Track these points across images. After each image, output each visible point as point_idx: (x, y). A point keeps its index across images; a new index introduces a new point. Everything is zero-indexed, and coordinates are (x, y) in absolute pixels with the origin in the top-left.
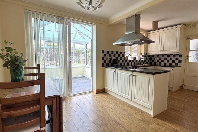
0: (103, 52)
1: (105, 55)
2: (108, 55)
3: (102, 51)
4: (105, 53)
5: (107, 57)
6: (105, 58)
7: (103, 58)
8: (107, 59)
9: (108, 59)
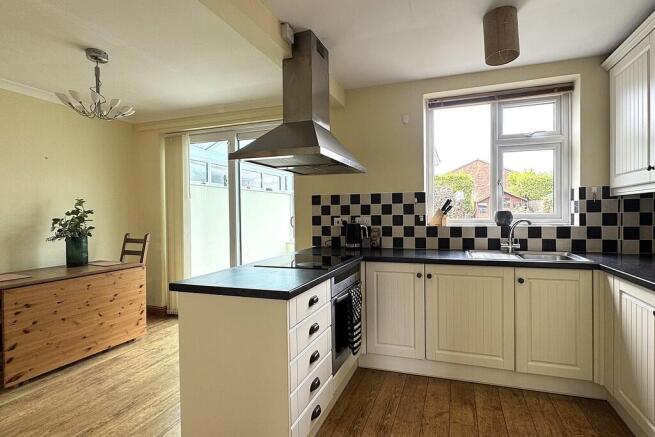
0: (316, 200)
1: (326, 210)
2: (335, 210)
3: (314, 197)
4: (326, 202)
5: (333, 218)
6: (326, 220)
7: (316, 221)
8: (333, 224)
9: (336, 224)
